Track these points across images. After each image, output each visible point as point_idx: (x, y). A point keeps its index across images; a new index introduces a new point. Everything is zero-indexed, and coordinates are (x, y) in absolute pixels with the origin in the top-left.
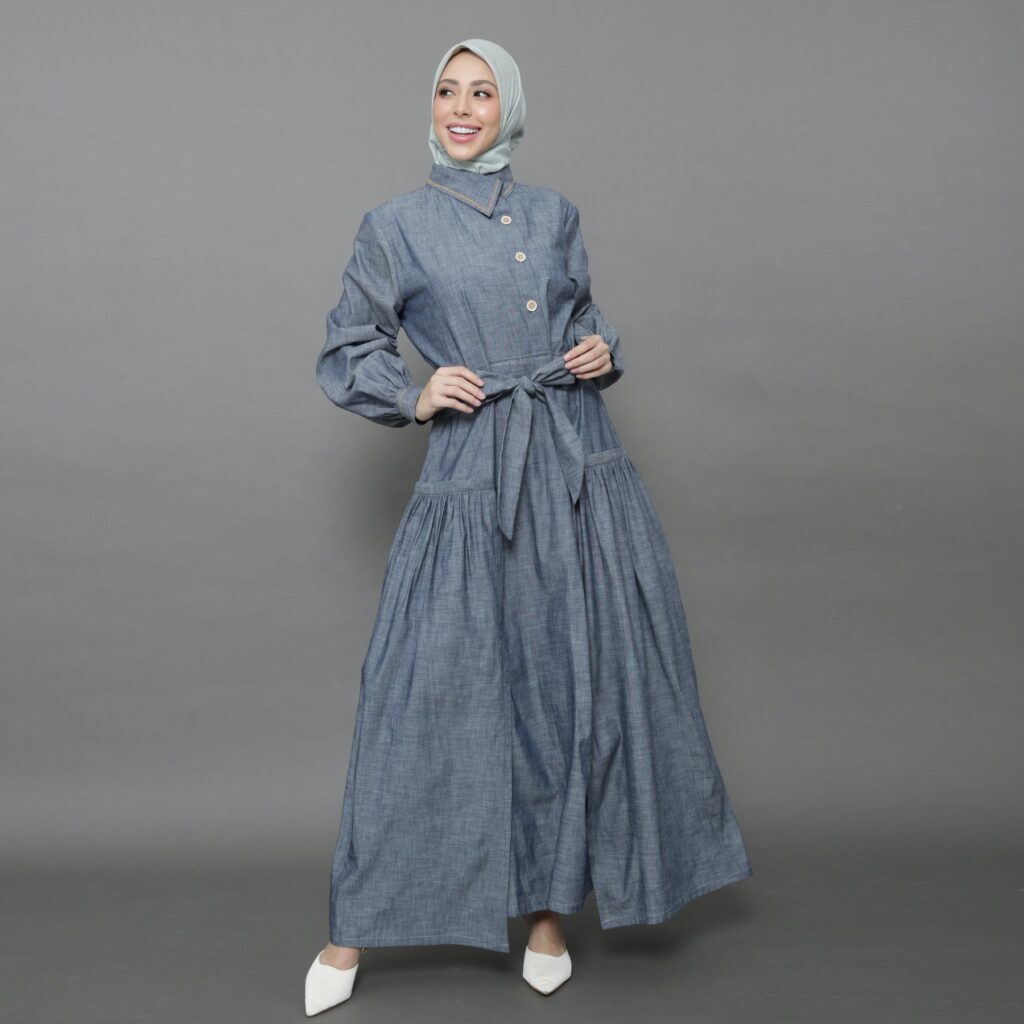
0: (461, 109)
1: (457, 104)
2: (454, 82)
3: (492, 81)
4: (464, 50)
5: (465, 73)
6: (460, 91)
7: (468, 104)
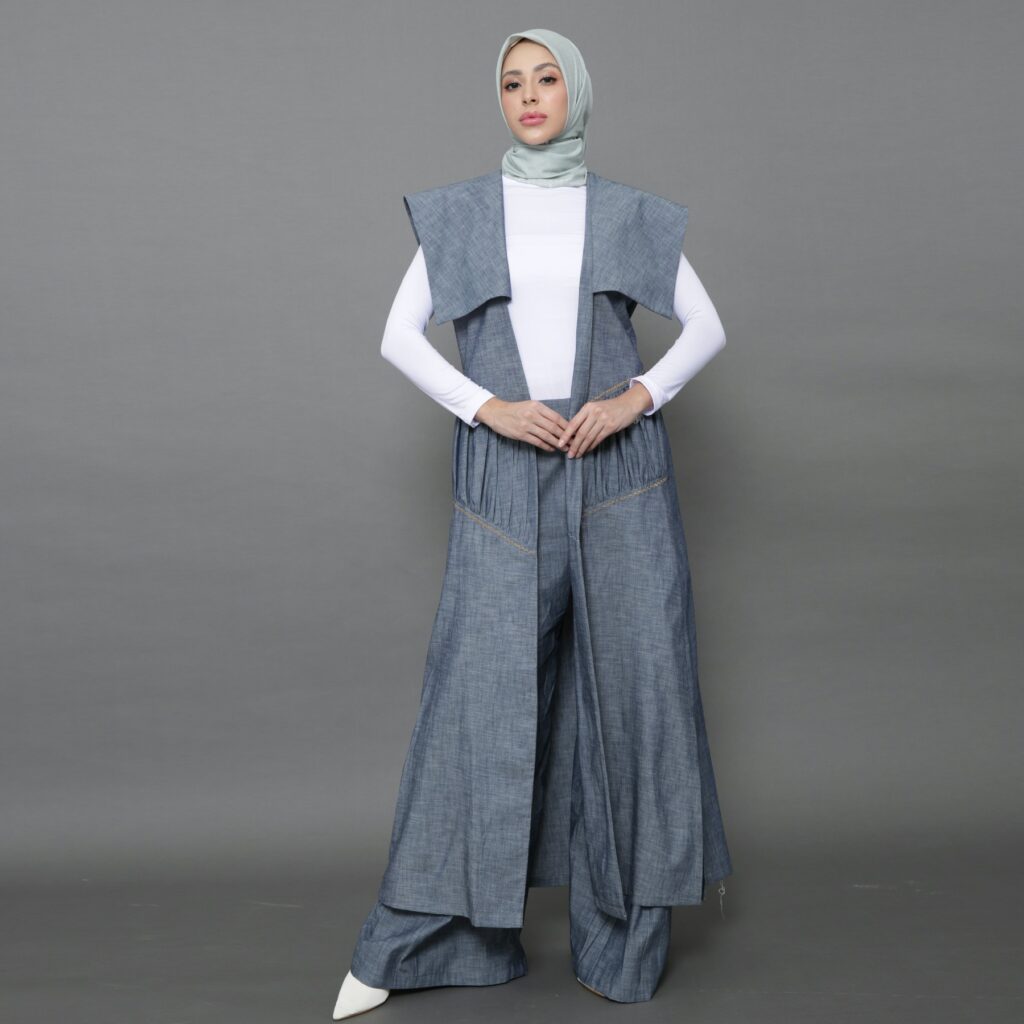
0: (528, 97)
1: (524, 93)
2: (516, 73)
3: (554, 62)
4: (523, 40)
5: (526, 61)
6: (524, 81)
7: (534, 92)
